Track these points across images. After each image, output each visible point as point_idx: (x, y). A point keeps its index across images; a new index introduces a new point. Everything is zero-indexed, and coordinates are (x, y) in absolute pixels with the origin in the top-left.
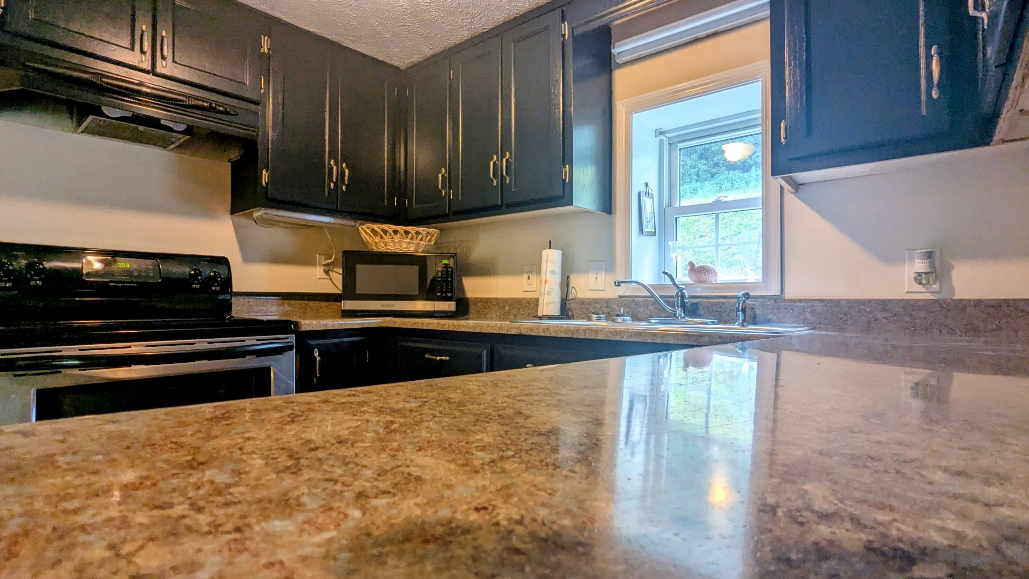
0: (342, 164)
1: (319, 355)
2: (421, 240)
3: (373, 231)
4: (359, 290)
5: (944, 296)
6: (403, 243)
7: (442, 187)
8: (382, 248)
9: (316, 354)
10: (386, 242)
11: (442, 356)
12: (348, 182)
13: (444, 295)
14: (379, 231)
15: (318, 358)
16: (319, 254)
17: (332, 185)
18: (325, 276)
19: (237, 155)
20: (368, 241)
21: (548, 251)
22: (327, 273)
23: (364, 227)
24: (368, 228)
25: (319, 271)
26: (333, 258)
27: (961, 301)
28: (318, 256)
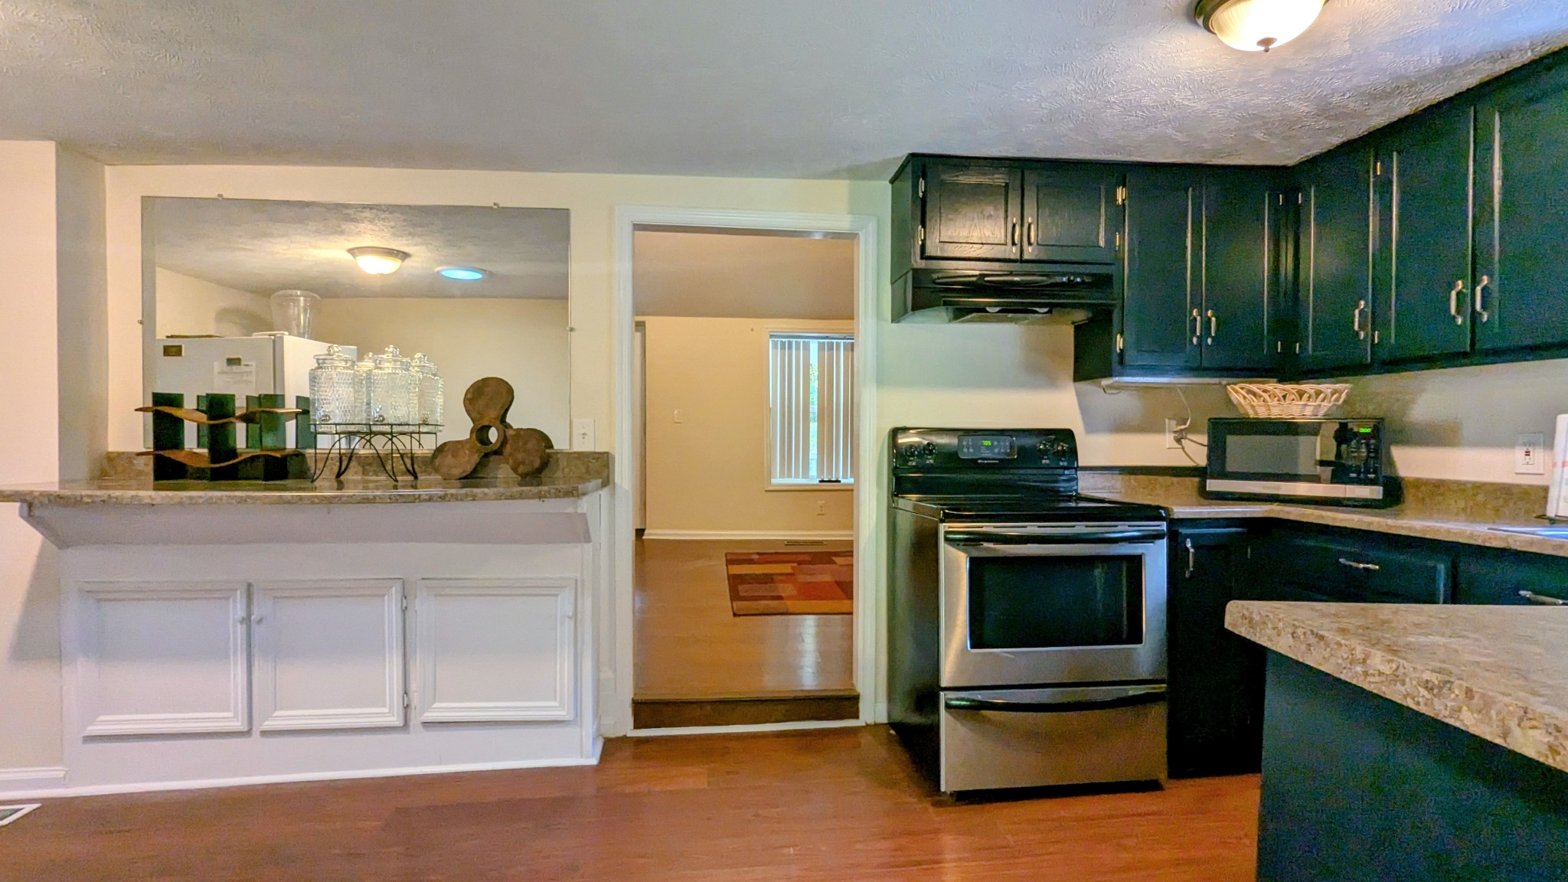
0: (1207, 311)
1: (1192, 547)
2: (1323, 400)
3: (1250, 392)
4: (1231, 467)
6: (1295, 407)
7: (1359, 327)
8: (1262, 413)
9: (1189, 545)
10: (1268, 406)
11: (1368, 563)
12: (1216, 333)
13: (1362, 476)
14: (1260, 392)
15: (1192, 550)
16: (1169, 418)
17: (1195, 340)
18: (1177, 445)
19: (1084, 318)
20: (1240, 404)
22: (1178, 441)
23: (1237, 387)
24: (1242, 388)
25: (1169, 439)
26: (1188, 423)
28: (1167, 420)
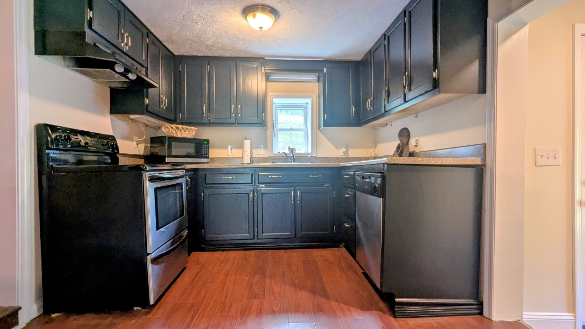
0: (164, 97)
4: (174, 153)
5: (347, 156)
7: (205, 112)
9: (188, 178)
13: (205, 156)
17: (162, 106)
18: (137, 147)
21: (246, 140)
22: (137, 145)
25: (134, 144)
26: (144, 138)
27: (350, 157)
28: (134, 136)
